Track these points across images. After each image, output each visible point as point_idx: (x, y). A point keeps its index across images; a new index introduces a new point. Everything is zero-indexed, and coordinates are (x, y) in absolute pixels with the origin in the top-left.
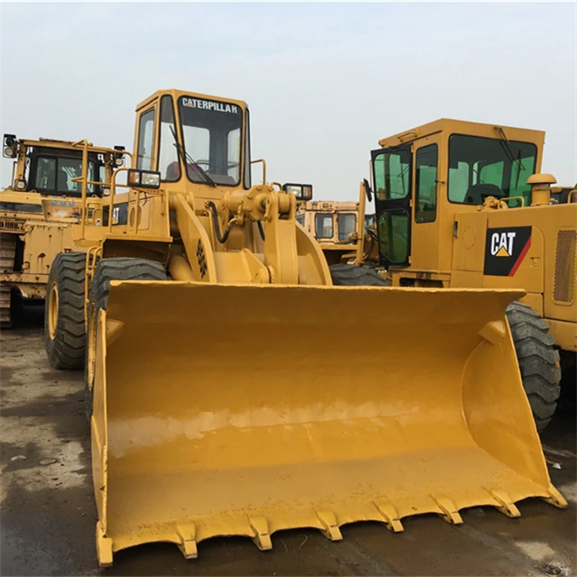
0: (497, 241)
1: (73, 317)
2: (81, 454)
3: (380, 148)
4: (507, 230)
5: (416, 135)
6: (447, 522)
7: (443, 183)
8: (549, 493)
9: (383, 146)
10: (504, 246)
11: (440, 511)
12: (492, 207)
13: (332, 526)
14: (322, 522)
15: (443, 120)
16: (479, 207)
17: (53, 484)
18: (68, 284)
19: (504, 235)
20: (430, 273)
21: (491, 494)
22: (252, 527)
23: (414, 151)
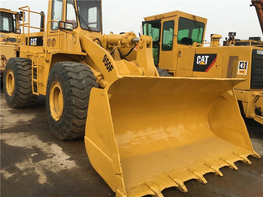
0: (200, 59)
1: (24, 86)
2: (62, 150)
3: (145, 21)
4: (205, 55)
5: (163, 16)
6: (231, 169)
7: (176, 36)
8: (253, 153)
9: (145, 20)
10: (203, 61)
11: (228, 165)
12: (196, 46)
13: (202, 178)
14: (196, 176)
15: (177, 11)
16: (190, 46)
17: (63, 167)
18: (20, 72)
19: (203, 57)
20: (169, 70)
21: (239, 156)
22: (176, 182)
23: (162, 22)
